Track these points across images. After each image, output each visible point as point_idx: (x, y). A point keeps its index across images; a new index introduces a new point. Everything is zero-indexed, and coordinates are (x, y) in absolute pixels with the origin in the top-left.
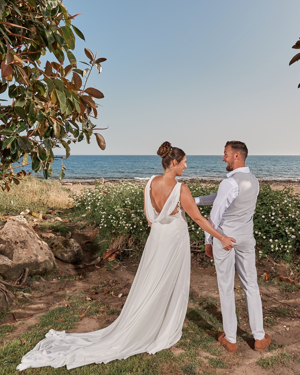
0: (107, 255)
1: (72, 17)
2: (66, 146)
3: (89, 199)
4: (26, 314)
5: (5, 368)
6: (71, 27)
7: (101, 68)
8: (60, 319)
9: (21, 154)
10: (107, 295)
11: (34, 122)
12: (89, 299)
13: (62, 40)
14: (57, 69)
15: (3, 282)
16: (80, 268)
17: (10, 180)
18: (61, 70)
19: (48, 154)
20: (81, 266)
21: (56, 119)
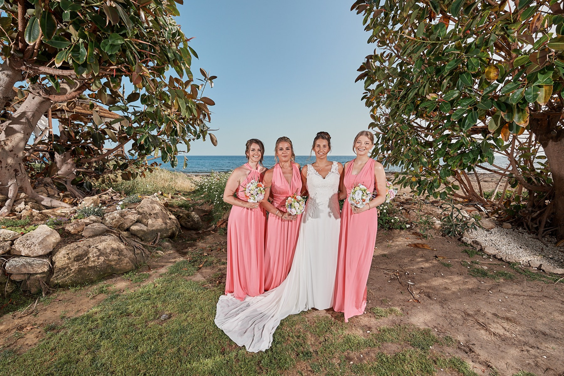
0: (220, 224)
1: (188, 40)
2: (187, 143)
3: (206, 184)
4: (158, 265)
5: (141, 303)
6: (188, 48)
7: (213, 84)
8: (184, 269)
9: (153, 149)
10: (219, 251)
11: (162, 124)
12: (206, 254)
13: (181, 58)
14: (178, 84)
15: (141, 242)
16: (199, 233)
17: (146, 169)
18: (181, 84)
19: (173, 149)
20: (200, 232)
21: (179, 122)
